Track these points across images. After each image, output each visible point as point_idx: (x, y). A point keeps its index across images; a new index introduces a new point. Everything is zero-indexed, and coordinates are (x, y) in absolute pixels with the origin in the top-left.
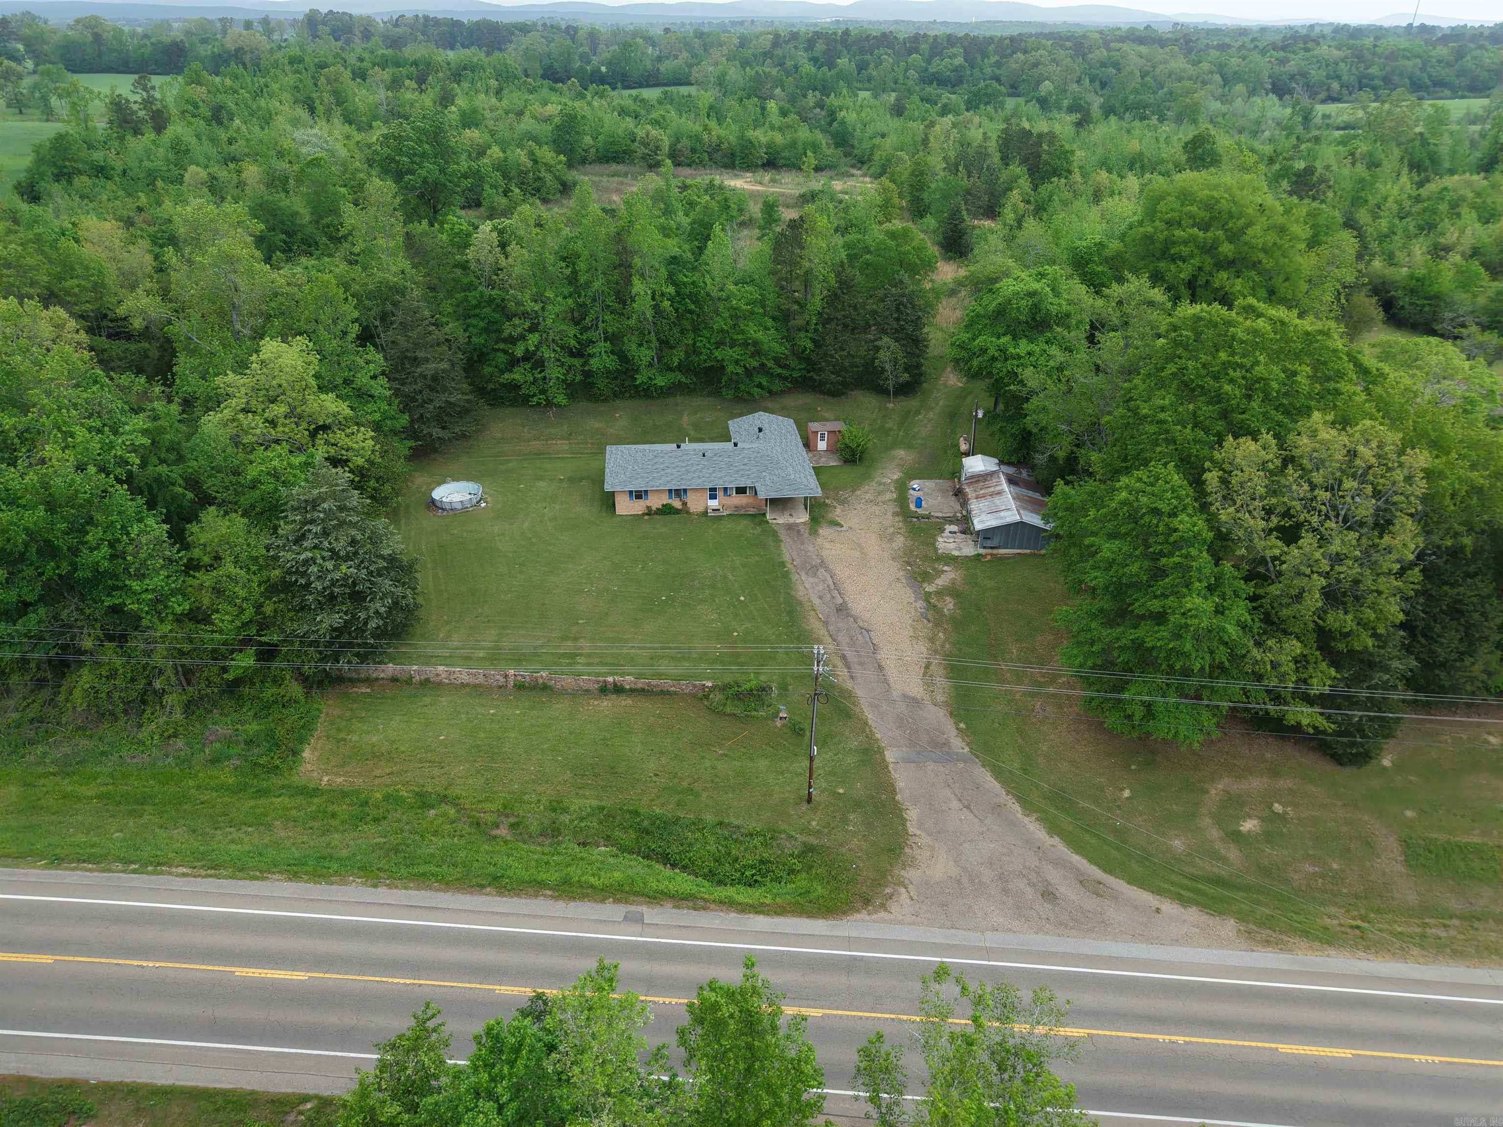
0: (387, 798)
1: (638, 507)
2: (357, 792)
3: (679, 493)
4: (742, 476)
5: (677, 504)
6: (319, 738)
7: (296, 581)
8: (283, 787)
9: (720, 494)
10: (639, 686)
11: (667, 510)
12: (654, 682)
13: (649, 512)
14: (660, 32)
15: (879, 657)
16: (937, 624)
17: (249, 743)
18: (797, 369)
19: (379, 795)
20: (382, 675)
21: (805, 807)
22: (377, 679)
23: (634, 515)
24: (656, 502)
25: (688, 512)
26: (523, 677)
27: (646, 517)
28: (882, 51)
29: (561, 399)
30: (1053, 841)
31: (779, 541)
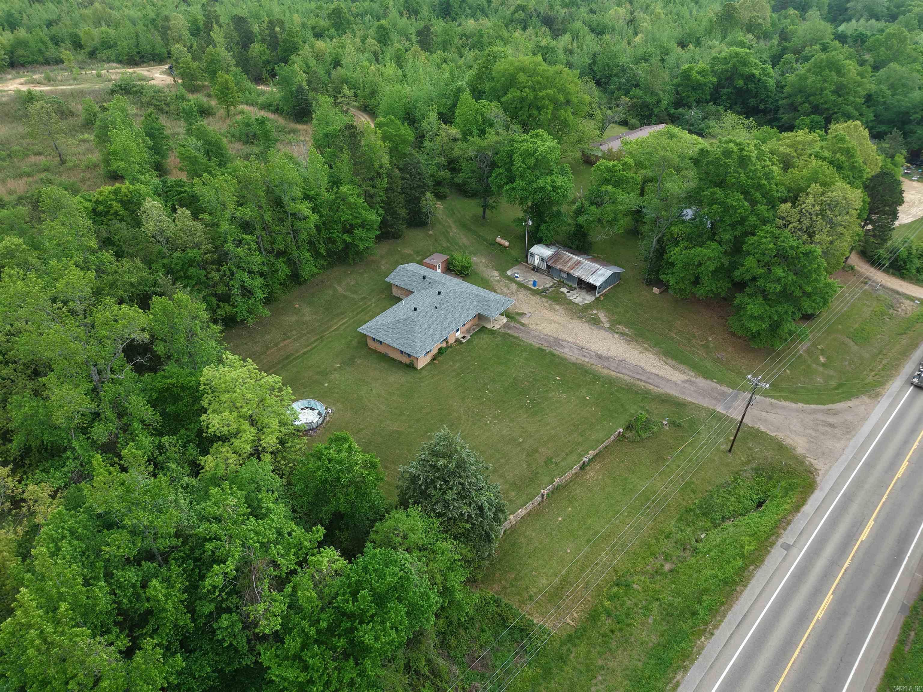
0: (612, 600)
1: (428, 358)
2: (595, 611)
4: (467, 310)
5: (444, 345)
6: (521, 607)
10: (596, 453)
11: (441, 352)
13: (434, 357)
15: (648, 371)
16: (636, 341)
19: (607, 603)
21: (730, 455)
23: (428, 364)
24: (435, 349)
25: (450, 347)
27: (436, 362)
30: (800, 405)
31: (516, 338)
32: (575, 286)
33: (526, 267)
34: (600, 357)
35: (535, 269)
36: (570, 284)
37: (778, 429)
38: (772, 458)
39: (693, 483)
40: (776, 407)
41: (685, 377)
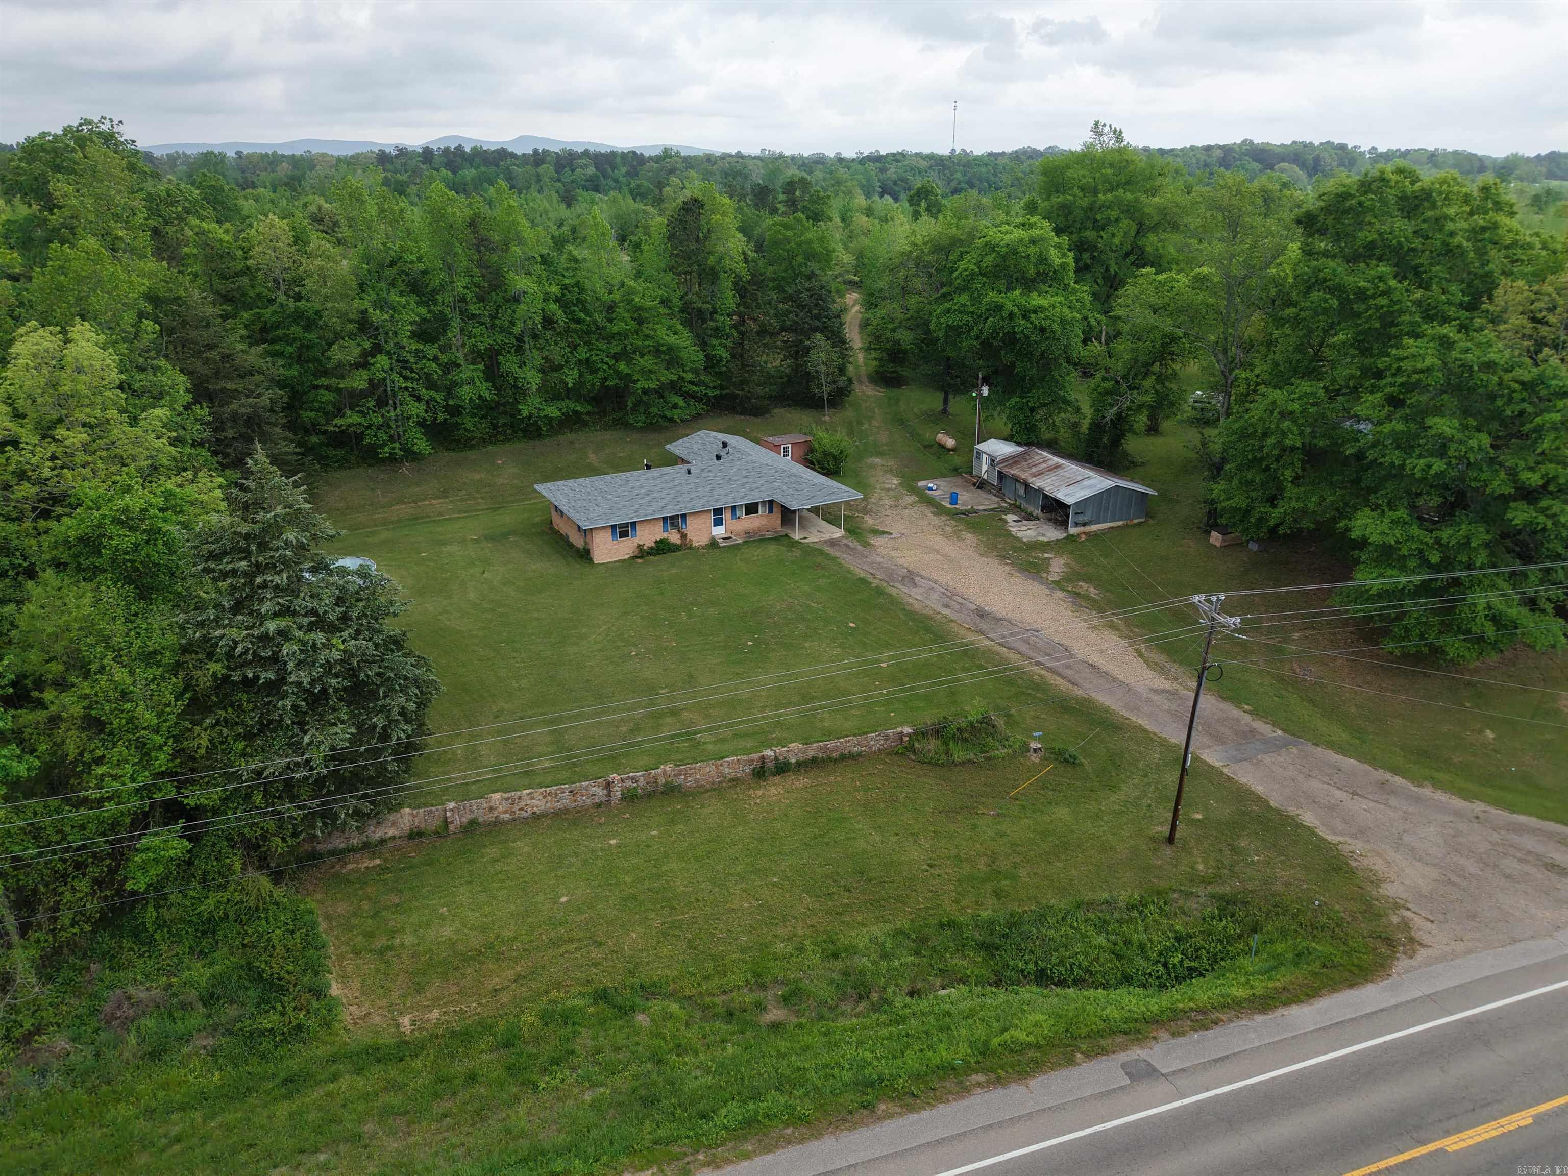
0: (546, 1018)
1: (625, 549)
2: (485, 1027)
3: (674, 521)
4: (751, 490)
5: (674, 537)
6: (341, 957)
7: (257, 678)
8: (334, 1059)
9: (727, 516)
10: (811, 753)
11: (662, 548)
12: (831, 744)
13: (642, 553)
14: (231, 154)
15: (1080, 657)
16: (1101, 610)
17: (209, 1000)
18: (710, 386)
19: (530, 1018)
20: (391, 832)
21: (1168, 851)
22: (382, 842)
23: (619, 561)
24: (648, 536)
25: (690, 548)
26: (635, 780)
27: (639, 561)
28: (509, 162)
29: (422, 445)
30: (1478, 807)
31: (835, 559)
32: (1038, 512)
33: (967, 481)
34: (981, 614)
35: (982, 485)
36: (1030, 509)
37: (1361, 832)
38: (1287, 884)
39: (1015, 878)
40: (1393, 792)
41: (1161, 683)
